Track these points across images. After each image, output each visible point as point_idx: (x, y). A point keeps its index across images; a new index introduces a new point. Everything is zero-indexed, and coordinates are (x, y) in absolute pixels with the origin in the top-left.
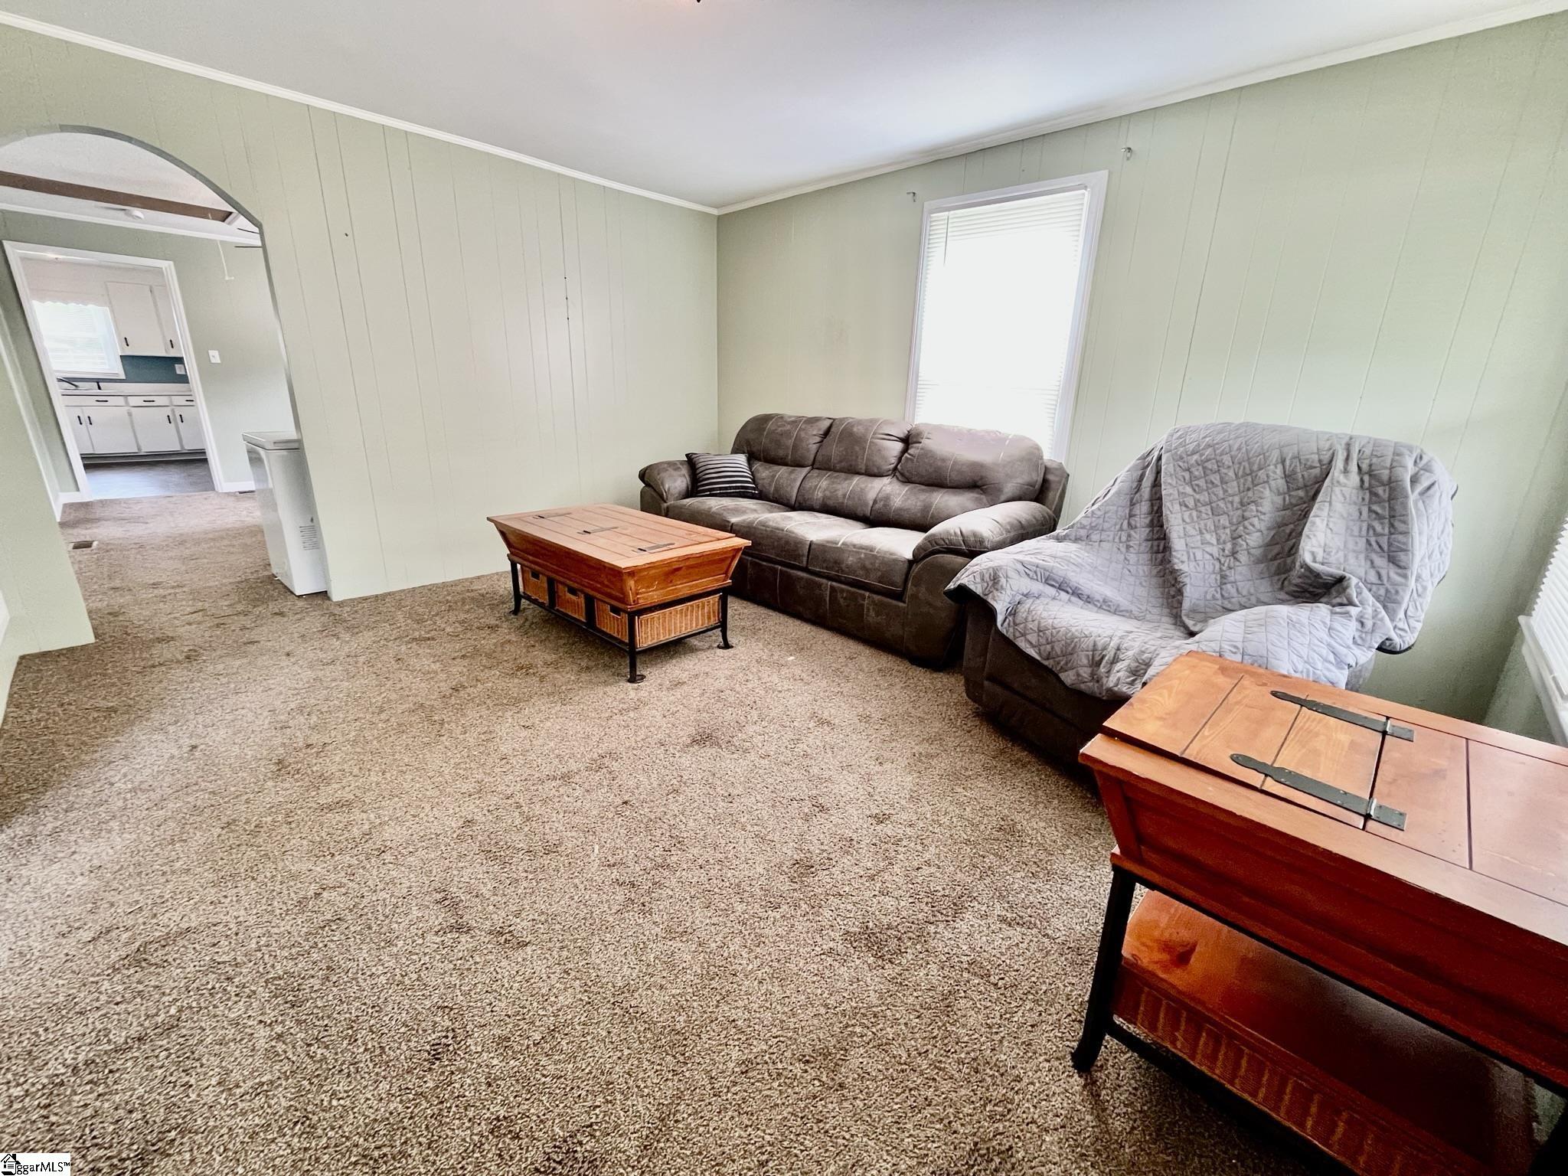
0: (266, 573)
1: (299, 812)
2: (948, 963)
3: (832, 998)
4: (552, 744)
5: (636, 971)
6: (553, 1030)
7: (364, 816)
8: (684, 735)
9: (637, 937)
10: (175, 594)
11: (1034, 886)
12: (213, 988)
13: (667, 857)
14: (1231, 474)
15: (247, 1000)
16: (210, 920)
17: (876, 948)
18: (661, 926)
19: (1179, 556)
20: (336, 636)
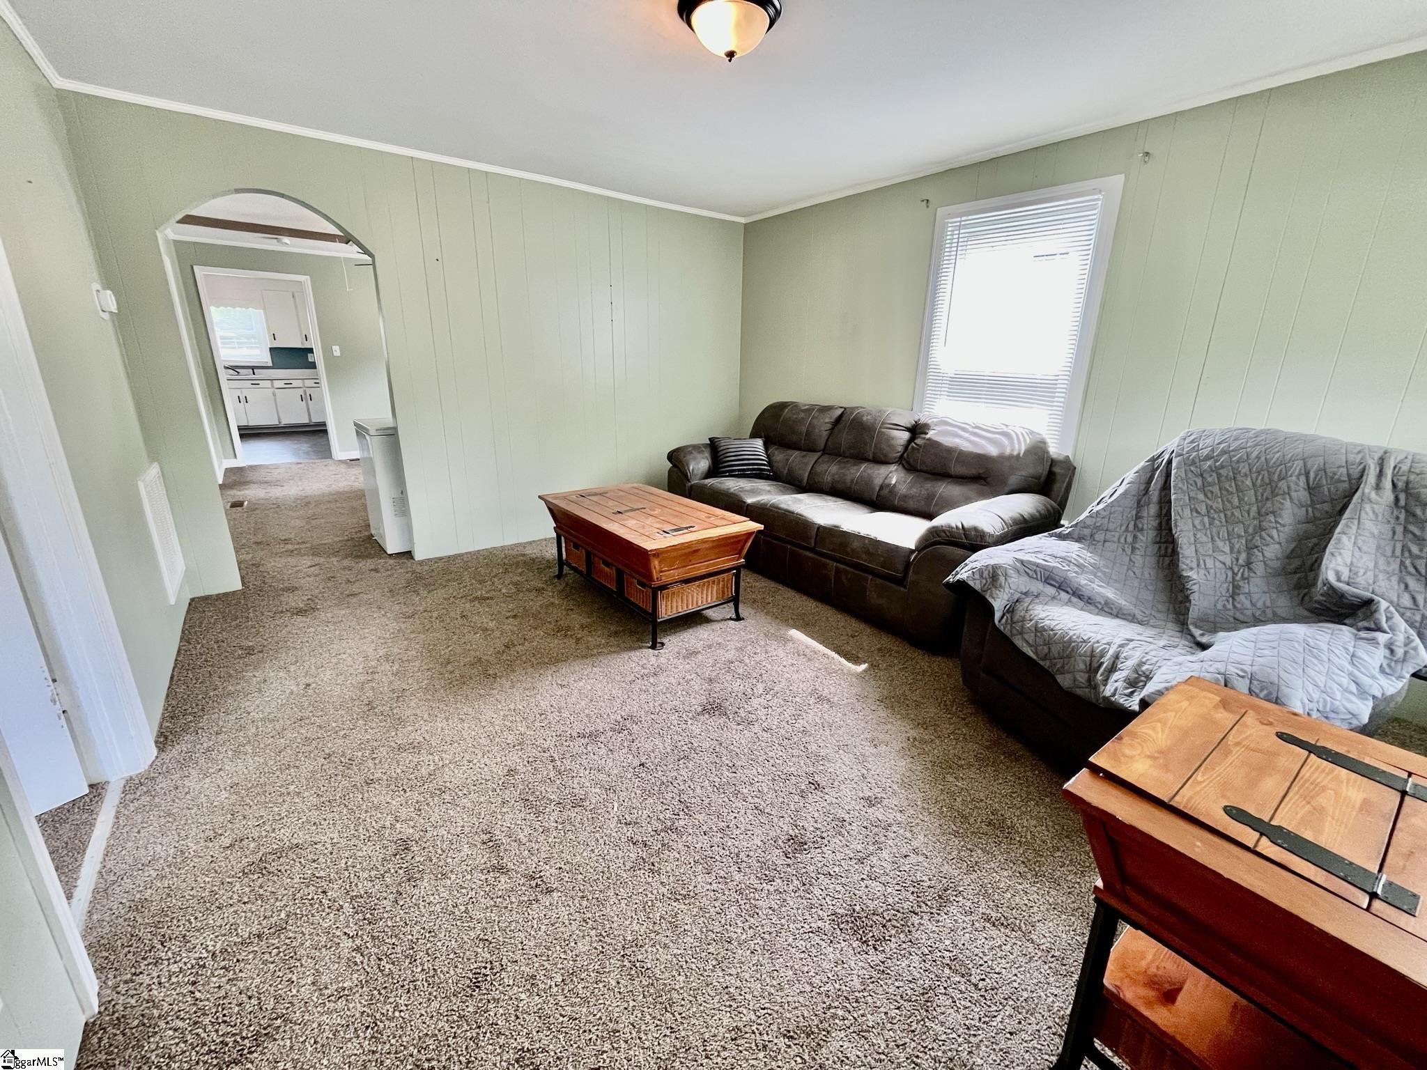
0: (367, 533)
1: (381, 749)
2: (929, 957)
3: (818, 977)
4: (583, 703)
5: (644, 927)
6: (572, 974)
7: (431, 757)
8: (696, 703)
9: (646, 895)
10: (300, 549)
11: (1021, 887)
12: (313, 899)
13: (676, 821)
14: (1248, 482)
15: (337, 912)
16: (313, 839)
17: (861, 932)
18: (667, 887)
19: (1188, 562)
20: (417, 593)
